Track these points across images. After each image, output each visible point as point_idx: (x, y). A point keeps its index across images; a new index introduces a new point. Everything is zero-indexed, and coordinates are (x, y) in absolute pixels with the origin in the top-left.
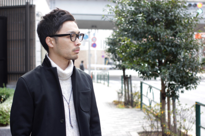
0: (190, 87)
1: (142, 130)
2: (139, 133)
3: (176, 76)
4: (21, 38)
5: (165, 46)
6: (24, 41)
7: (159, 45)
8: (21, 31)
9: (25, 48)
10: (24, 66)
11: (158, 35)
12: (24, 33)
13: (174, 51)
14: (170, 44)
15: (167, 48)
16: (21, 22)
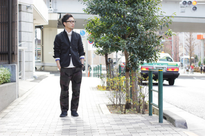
0: (151, 60)
1: (111, 103)
2: (108, 106)
3: (134, 48)
4: (4, 21)
5: (125, 21)
6: (7, 23)
7: (119, 20)
8: (4, 14)
9: (8, 30)
10: (7, 47)
11: (120, 12)
12: (7, 17)
13: (133, 25)
14: (130, 19)
15: (127, 23)
16: (4, 6)
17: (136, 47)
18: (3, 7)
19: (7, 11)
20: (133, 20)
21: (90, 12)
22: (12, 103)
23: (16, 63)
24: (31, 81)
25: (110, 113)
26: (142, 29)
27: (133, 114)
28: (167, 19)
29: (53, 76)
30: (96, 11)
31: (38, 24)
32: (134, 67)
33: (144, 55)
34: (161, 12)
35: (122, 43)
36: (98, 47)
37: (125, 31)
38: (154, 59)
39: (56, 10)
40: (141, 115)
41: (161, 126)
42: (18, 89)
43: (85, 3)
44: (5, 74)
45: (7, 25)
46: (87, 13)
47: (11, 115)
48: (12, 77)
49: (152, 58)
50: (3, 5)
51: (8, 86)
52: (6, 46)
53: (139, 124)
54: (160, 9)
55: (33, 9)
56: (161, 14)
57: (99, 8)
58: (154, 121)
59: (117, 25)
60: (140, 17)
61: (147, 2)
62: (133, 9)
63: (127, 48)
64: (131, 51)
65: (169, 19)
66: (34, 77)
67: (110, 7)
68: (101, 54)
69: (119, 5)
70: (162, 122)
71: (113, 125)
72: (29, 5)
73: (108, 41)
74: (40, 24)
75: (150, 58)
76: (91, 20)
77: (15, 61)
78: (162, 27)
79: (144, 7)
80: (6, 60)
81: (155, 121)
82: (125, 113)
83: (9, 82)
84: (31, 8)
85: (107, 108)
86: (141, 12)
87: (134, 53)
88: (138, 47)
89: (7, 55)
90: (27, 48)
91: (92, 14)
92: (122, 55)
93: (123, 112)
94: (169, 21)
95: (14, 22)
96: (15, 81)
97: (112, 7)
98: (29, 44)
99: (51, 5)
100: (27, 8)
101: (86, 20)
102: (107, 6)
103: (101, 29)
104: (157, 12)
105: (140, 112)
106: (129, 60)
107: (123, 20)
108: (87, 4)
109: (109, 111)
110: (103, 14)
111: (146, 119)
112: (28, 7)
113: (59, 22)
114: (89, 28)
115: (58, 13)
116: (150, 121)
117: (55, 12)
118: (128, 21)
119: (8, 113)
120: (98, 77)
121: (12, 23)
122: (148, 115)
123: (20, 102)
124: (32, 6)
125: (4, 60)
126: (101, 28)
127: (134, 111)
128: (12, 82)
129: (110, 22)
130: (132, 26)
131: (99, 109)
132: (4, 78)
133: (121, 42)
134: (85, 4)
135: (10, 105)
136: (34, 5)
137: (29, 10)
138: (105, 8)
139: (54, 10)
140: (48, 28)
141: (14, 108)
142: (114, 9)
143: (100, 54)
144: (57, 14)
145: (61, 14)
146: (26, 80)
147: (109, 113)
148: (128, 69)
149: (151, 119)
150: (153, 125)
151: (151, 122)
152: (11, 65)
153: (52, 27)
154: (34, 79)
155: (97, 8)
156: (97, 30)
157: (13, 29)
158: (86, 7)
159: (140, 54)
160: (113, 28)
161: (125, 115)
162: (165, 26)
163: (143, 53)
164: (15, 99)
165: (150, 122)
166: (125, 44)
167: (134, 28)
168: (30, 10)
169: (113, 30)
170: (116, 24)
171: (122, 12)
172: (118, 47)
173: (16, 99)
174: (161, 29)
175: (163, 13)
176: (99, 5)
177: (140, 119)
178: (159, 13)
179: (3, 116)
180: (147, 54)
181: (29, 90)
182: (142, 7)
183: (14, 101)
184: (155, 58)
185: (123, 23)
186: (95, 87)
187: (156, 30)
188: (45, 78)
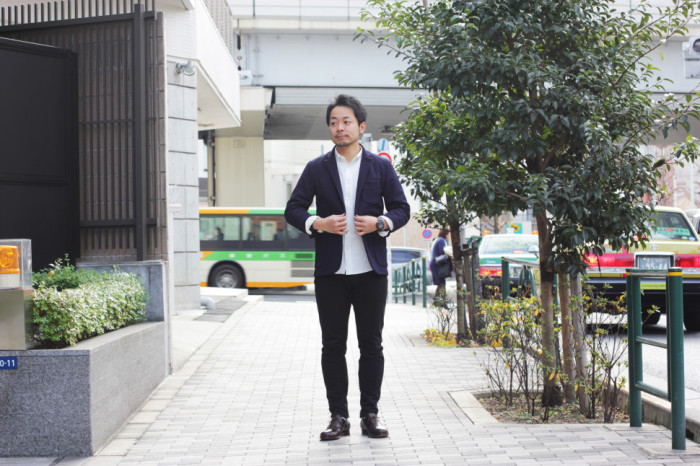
0: (626, 240)
3: (573, 200)
4: (120, 116)
5: (539, 110)
6: (130, 124)
7: (521, 108)
8: (119, 94)
9: (134, 146)
10: (131, 203)
11: (520, 79)
12: (130, 101)
13: (568, 125)
14: (555, 104)
15: (546, 118)
16: (119, 67)
17: (580, 198)
18: (116, 68)
19: (130, 83)
20: (567, 108)
21: (421, 82)
22: (154, 392)
23: (162, 258)
24: (196, 319)
25: (495, 421)
26: (601, 137)
27: (575, 422)
28: (685, 103)
29: (259, 300)
30: (441, 78)
31: (205, 126)
32: (572, 263)
33: (606, 224)
34: (659, 79)
35: (534, 184)
36: (426, 202)
37: (540, 145)
38: (636, 238)
39: (260, 76)
40: (601, 425)
41: (680, 460)
42: (169, 346)
43: (399, 53)
44: (129, 293)
45: (130, 130)
46: (409, 85)
47: (165, 430)
48: (151, 304)
49: (631, 234)
50: (116, 61)
51: (145, 334)
52: (127, 201)
53: (606, 455)
54: (655, 68)
55: (196, 74)
56: (657, 87)
57: (450, 68)
58: (654, 445)
59: (512, 126)
60: (587, 98)
61: (610, 47)
62: (563, 71)
63: (551, 203)
64: (564, 211)
65: (691, 102)
66: (202, 305)
67: (487, 63)
68: (436, 223)
69: (521, 56)
70: (682, 447)
71: (517, 458)
72: (185, 62)
73: (484, 180)
74: (212, 125)
75: (624, 235)
76: (424, 108)
77: (158, 251)
78: (667, 128)
79: (600, 62)
80: (128, 247)
81: (659, 445)
82: (545, 419)
83: (140, 322)
84: (191, 70)
85: (480, 405)
86: (592, 81)
87: (573, 217)
88: (585, 198)
89: (131, 229)
90: (179, 205)
91: (426, 88)
92: (481, 225)
93: (537, 418)
94: (692, 108)
95: (154, 120)
96: (160, 319)
97: (495, 66)
98: (185, 193)
99: (240, 58)
100: (179, 73)
101: (406, 109)
102: (478, 62)
103: (458, 140)
104: (645, 79)
105: (594, 417)
106: (553, 242)
107: (534, 107)
108: (408, 57)
109: (488, 413)
110: (465, 90)
111: (624, 439)
112: (180, 69)
113: (269, 115)
114: (416, 138)
115: (265, 87)
116: (640, 445)
117: (256, 83)
118: (549, 110)
119: (151, 424)
120: (414, 303)
121: (147, 122)
122: (629, 425)
123: (180, 389)
124: (193, 63)
125: (121, 247)
126: (457, 135)
127: (573, 412)
128: (150, 320)
129: (490, 117)
130: (564, 126)
131: (455, 409)
132: (126, 307)
133: (530, 181)
134: (402, 56)
135: (151, 399)
136: (198, 61)
137: (185, 79)
138: (473, 68)
139: (254, 76)
140: (232, 139)
141: (167, 406)
142: (503, 71)
143: (432, 225)
144: (262, 90)
145: (277, 90)
146: (177, 315)
147: (492, 420)
148: (549, 270)
149: (641, 437)
150: (656, 457)
151: (648, 447)
152: (145, 262)
153: (247, 136)
154: (205, 311)
155: (446, 67)
156: (445, 142)
157: (150, 143)
158: (403, 66)
159: (594, 221)
160: (499, 134)
161: (547, 425)
162: (679, 126)
163: (603, 219)
164: (163, 377)
165: (641, 449)
166: (545, 188)
167: (571, 133)
168: (186, 77)
169: (498, 141)
170: (511, 122)
171: (530, 81)
172: (517, 199)
173: (166, 379)
174: (666, 136)
175: (663, 83)
176: (452, 57)
177: (603, 439)
178: (652, 81)
179: (138, 435)
180: (615, 219)
181: (199, 348)
182: (595, 62)
183: (160, 386)
184: (639, 234)
185: (533, 118)
186: (417, 334)
187: (645, 140)
188: (239, 308)
